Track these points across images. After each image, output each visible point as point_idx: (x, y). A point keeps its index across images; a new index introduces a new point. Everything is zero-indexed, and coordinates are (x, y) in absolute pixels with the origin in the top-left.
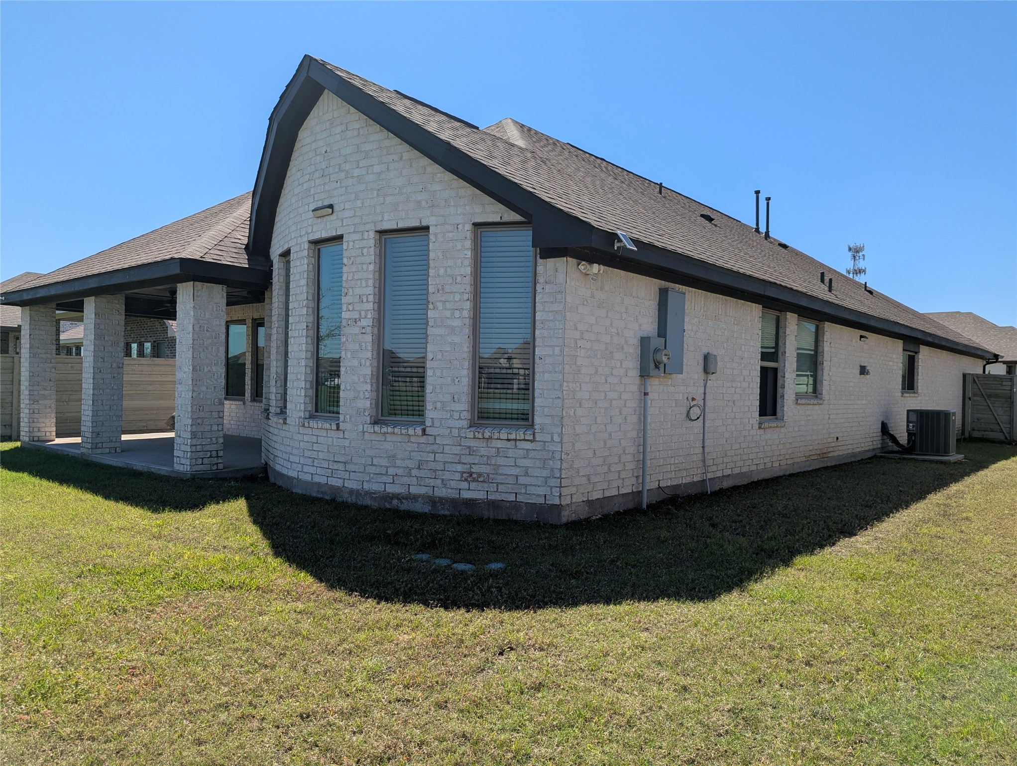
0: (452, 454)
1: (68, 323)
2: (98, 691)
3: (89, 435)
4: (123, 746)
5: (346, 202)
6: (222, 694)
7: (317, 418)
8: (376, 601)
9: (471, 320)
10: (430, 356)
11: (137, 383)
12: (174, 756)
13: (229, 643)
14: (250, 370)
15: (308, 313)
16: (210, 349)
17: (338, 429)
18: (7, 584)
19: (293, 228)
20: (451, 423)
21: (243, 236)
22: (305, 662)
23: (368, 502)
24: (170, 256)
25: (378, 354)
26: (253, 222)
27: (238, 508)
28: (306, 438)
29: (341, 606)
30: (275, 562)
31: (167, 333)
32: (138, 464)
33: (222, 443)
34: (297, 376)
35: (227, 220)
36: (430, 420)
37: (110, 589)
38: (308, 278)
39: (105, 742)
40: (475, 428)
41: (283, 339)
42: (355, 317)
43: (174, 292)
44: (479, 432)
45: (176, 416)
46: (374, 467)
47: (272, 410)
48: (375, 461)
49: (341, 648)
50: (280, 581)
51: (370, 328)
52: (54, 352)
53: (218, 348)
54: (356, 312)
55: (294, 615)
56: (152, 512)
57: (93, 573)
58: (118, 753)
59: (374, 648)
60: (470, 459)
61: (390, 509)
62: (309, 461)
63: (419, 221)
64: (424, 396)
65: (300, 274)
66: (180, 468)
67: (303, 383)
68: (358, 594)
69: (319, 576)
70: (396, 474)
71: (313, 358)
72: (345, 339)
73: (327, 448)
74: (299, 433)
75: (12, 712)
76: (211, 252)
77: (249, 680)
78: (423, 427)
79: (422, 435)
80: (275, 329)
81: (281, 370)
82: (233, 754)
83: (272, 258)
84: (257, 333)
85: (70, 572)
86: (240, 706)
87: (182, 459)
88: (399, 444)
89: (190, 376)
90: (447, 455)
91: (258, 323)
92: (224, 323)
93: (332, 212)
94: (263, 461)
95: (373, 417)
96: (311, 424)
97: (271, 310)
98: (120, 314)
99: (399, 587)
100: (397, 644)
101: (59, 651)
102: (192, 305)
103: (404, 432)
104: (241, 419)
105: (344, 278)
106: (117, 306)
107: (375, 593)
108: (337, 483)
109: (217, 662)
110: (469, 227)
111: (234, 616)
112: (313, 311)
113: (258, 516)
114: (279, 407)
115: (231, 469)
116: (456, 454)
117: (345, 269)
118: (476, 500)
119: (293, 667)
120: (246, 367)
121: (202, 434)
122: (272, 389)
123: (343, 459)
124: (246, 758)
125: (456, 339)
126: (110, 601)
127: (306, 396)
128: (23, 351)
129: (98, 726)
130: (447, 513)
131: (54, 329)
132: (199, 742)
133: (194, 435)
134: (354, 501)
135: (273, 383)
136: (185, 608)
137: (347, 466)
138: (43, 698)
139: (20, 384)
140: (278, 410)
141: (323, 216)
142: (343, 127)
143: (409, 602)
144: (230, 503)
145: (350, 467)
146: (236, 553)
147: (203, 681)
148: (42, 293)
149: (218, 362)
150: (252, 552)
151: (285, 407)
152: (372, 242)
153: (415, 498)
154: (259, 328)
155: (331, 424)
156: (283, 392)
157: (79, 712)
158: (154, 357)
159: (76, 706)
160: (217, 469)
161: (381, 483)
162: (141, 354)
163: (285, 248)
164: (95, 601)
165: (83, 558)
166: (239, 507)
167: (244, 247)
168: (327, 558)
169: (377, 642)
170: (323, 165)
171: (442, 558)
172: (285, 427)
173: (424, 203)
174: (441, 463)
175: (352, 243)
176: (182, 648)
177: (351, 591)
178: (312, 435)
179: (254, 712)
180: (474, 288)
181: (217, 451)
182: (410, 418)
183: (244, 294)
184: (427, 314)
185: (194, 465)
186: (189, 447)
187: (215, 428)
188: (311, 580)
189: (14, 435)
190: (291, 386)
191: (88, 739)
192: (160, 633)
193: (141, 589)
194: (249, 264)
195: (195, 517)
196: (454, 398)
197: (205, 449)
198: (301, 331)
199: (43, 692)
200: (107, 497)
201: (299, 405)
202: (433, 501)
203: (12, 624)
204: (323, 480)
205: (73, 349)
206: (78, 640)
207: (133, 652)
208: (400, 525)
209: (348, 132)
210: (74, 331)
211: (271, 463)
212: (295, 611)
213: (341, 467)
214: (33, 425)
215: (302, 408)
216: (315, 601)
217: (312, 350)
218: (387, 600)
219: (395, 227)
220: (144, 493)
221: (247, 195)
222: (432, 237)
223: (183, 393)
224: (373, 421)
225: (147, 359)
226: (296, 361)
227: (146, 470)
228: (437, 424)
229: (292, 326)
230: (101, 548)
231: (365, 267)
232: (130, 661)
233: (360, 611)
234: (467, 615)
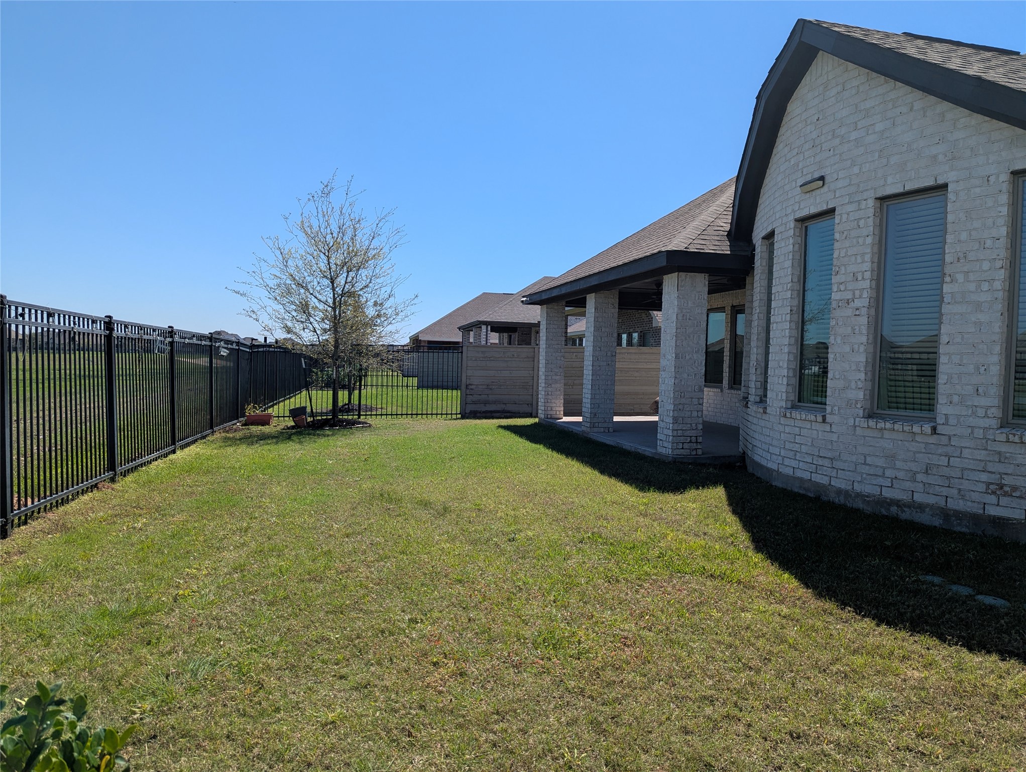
0: (974, 460)
1: (574, 318)
2: (596, 653)
3: (588, 415)
4: (617, 713)
5: (840, 170)
6: (706, 686)
7: (800, 408)
8: (874, 622)
9: (1006, 293)
10: (944, 339)
11: (626, 370)
12: (663, 738)
13: (712, 634)
14: (728, 358)
15: (793, 296)
16: (692, 336)
17: (824, 421)
18: (527, 540)
19: (778, 208)
20: (972, 421)
21: (725, 224)
22: (793, 674)
23: (859, 504)
24: (658, 250)
25: (875, 338)
26: (736, 207)
27: (717, 496)
28: (787, 429)
29: (831, 619)
30: (757, 558)
31: (652, 323)
32: (627, 444)
33: (701, 429)
34: (779, 363)
35: (710, 209)
36: (944, 416)
37: (605, 558)
38: (793, 259)
39: (603, 704)
40: (1008, 429)
41: (765, 325)
42: (848, 297)
43: (660, 284)
44: (1014, 435)
45: (660, 401)
46: (867, 467)
47: (752, 398)
48: (869, 460)
49: (834, 669)
50: (761, 578)
51: (866, 309)
52: (563, 343)
53: (699, 336)
54: (848, 292)
55: (778, 619)
56: (639, 491)
57: (593, 540)
58: (613, 718)
59: (874, 677)
60: (1000, 468)
61: (887, 516)
62: (791, 454)
63: (934, 179)
64: (935, 388)
65: (785, 256)
66: (662, 451)
67: (786, 371)
68: (852, 609)
69: (806, 580)
70: (896, 477)
71: (797, 344)
72: (834, 323)
73: (810, 442)
74: (779, 423)
75: (531, 654)
76: (695, 242)
77: (733, 678)
78: (932, 424)
79: (932, 434)
80: (757, 315)
81: (761, 358)
82: (720, 755)
83: (754, 242)
84: (736, 320)
85: (574, 536)
86: (724, 704)
87: (664, 442)
88: (900, 442)
89: (673, 363)
90: (967, 461)
91: (737, 310)
92: (706, 310)
93: (823, 185)
94: (740, 450)
95: (867, 411)
96: (794, 415)
97: (753, 296)
98: (614, 307)
99: (903, 610)
100: (905, 680)
101: (566, 608)
102: (676, 296)
103: (907, 428)
104: (719, 406)
105: (835, 256)
106: (613, 300)
107: (873, 612)
108: (824, 480)
109: (701, 651)
110: (1005, 177)
111: (716, 606)
112: (798, 295)
113: (738, 505)
114: (758, 395)
115: (709, 456)
116: (980, 460)
117: (837, 245)
118: (1008, 519)
119: (780, 675)
120: (725, 355)
121: (683, 419)
122: (751, 377)
123: (829, 455)
124: (733, 763)
125: (983, 317)
126: (605, 569)
127: (788, 385)
128: (541, 342)
129: (596, 687)
130: (964, 530)
131: (564, 323)
132: (686, 731)
133: (675, 420)
134: (842, 501)
135: (753, 370)
136: (669, 589)
137: (834, 463)
138: (554, 648)
139: (538, 370)
140: (758, 399)
141: (812, 191)
142: (840, 88)
143: (918, 632)
144: (709, 490)
145: (837, 464)
146: (716, 541)
147: (688, 667)
148: (555, 293)
149: (699, 350)
150: (732, 542)
151: (765, 396)
152: (871, 212)
153: (921, 507)
154: (739, 316)
155: (816, 416)
156: (763, 380)
157: (581, 669)
158: (640, 346)
159: (579, 662)
160: (696, 455)
161: (876, 485)
162: (630, 343)
163: (769, 229)
164: (593, 567)
165: (583, 525)
166: (717, 494)
167: (726, 233)
168: (813, 562)
169: (879, 672)
170: (814, 135)
171: (961, 584)
172: (764, 417)
173: (941, 157)
174: (957, 469)
175: (846, 215)
176: (668, 628)
177: (843, 604)
178: (794, 426)
179: (740, 715)
180: (1012, 252)
181: (697, 437)
182: (917, 414)
183: (725, 281)
184: (942, 289)
185: (675, 449)
186: (671, 431)
187: (695, 414)
188: (796, 584)
189: (534, 414)
190: (773, 374)
191: (589, 697)
192: (648, 609)
193: (630, 563)
194: (731, 251)
195: (677, 499)
196: (977, 390)
197: (685, 434)
198: (784, 316)
199: (554, 642)
200: (602, 472)
201: (780, 394)
202: (946, 514)
203: (532, 576)
204: (806, 476)
205: (575, 341)
206: (580, 601)
207: (625, 622)
208: (901, 536)
209: (845, 92)
210: (578, 324)
211: (749, 453)
212: (780, 615)
213: (827, 463)
214: (548, 404)
215: (784, 398)
216: (801, 608)
217: (796, 336)
218: (889, 624)
219: (902, 190)
220: (632, 472)
221: (729, 182)
222: (951, 196)
223: (666, 379)
224: (866, 414)
225: (635, 348)
226: (778, 347)
227: (633, 450)
228: (952, 421)
229: (774, 310)
230: (598, 518)
231: (861, 241)
232: (622, 631)
233: (856, 630)
234: (1001, 664)
